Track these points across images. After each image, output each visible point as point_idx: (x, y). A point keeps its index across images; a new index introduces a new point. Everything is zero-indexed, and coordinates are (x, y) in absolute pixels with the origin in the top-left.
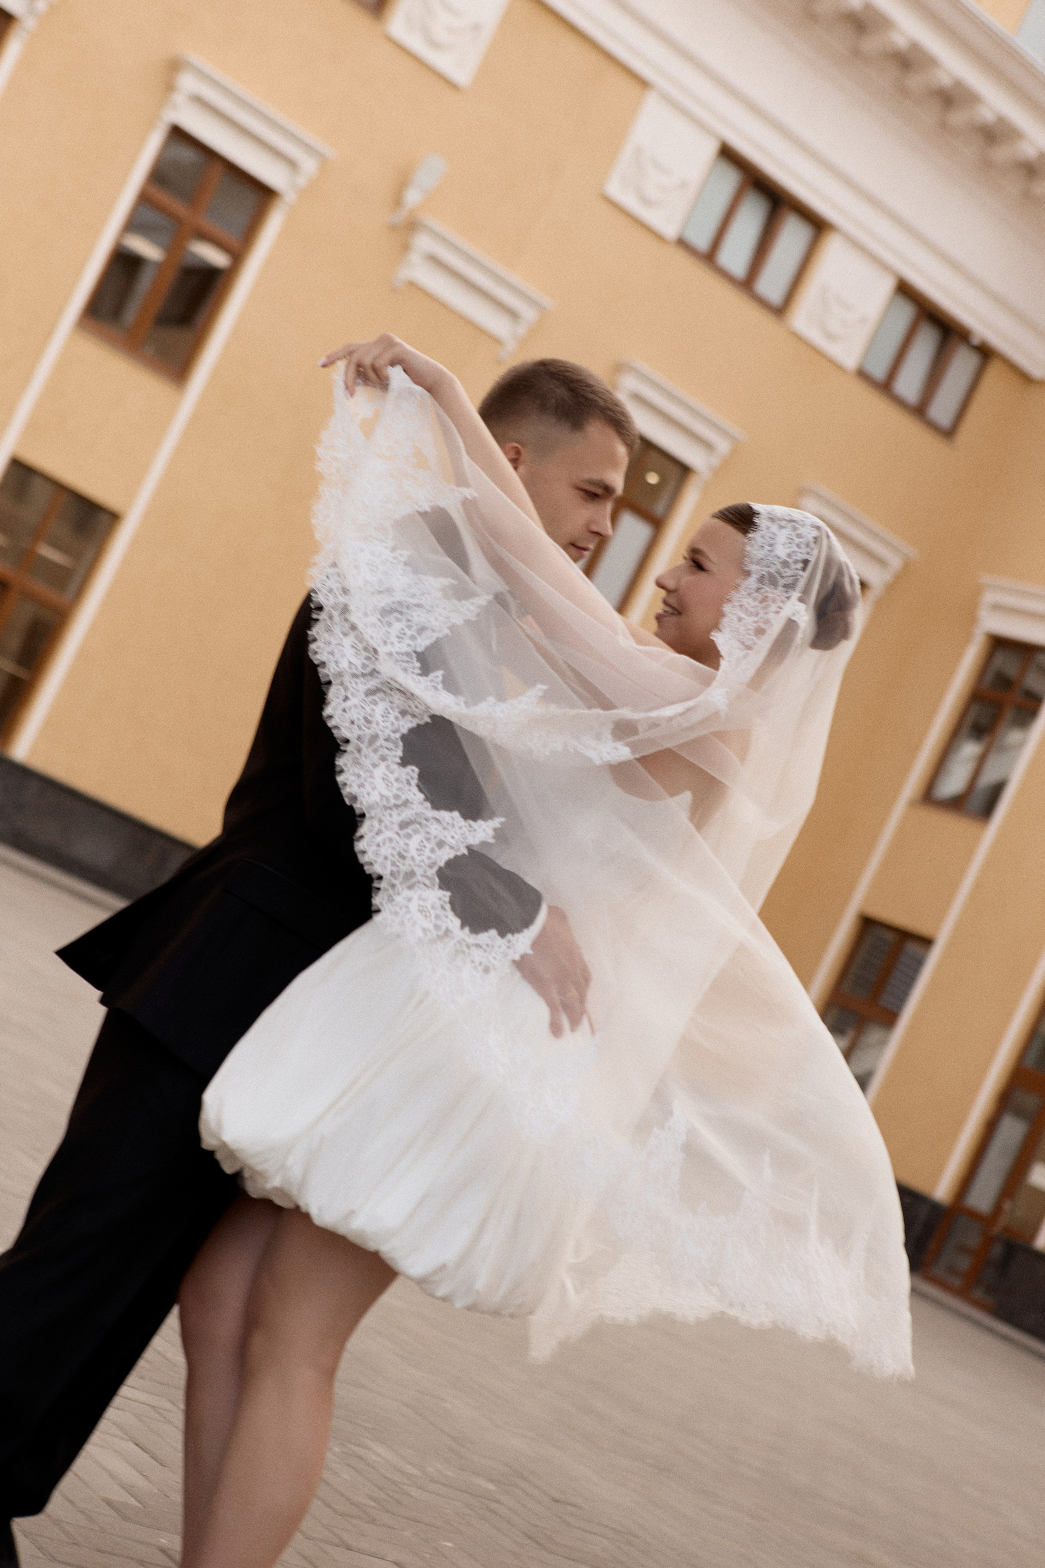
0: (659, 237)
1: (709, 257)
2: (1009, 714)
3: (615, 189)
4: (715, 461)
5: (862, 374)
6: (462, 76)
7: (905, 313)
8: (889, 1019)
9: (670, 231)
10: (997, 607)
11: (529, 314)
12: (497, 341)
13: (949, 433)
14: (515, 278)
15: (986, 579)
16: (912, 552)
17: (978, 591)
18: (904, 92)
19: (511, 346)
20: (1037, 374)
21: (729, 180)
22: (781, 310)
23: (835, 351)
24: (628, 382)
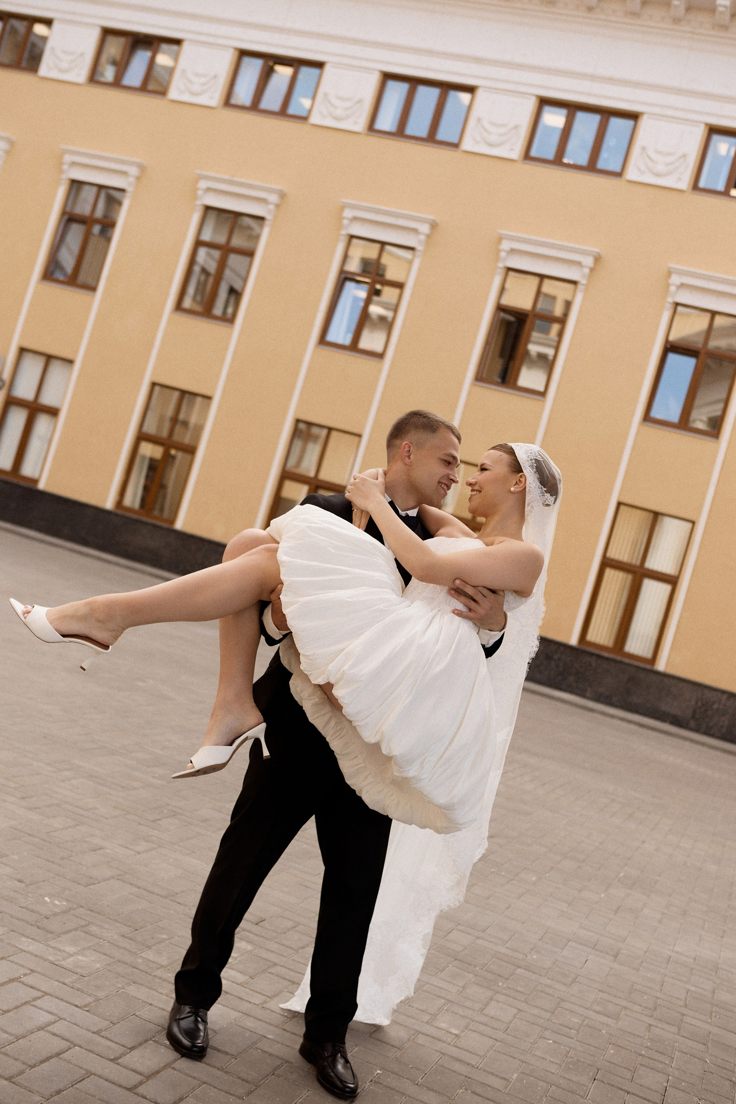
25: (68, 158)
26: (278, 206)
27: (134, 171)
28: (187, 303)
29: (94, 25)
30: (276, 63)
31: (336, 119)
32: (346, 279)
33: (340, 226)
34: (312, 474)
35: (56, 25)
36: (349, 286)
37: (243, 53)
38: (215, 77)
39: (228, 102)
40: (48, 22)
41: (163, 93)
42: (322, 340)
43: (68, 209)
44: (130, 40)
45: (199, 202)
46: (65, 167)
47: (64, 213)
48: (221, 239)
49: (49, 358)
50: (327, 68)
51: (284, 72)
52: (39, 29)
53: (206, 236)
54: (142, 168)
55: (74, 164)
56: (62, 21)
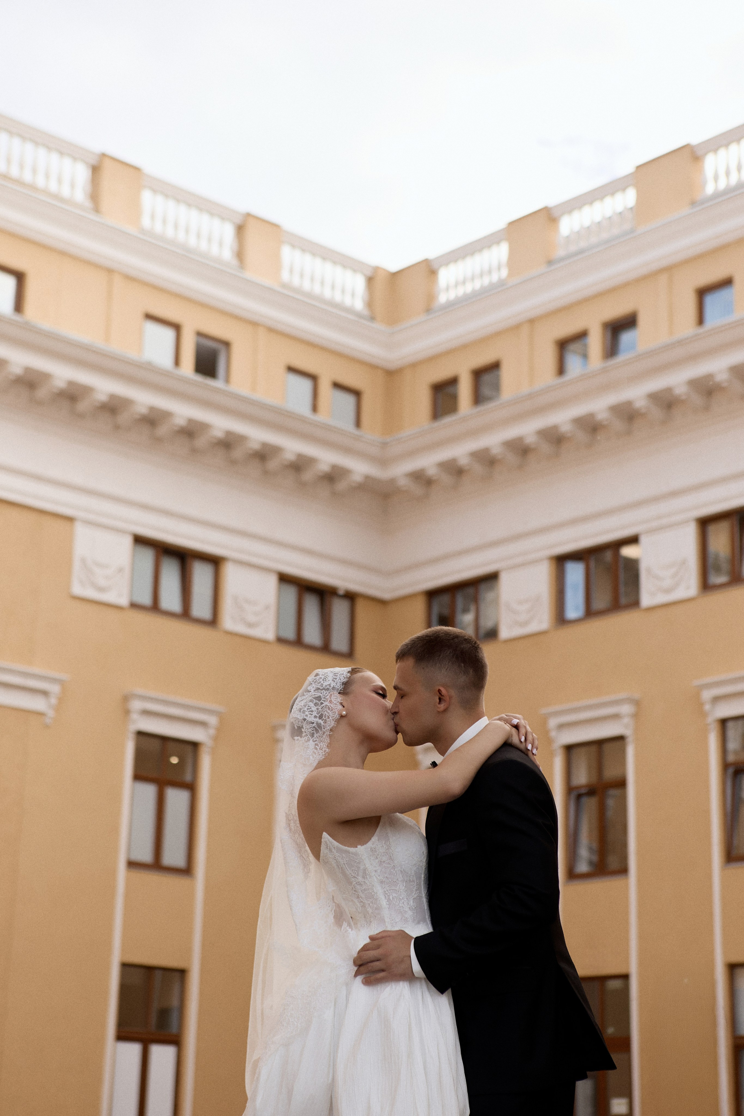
0: (118, 608)
1: (155, 607)
3: (77, 590)
4: (212, 732)
5: (281, 640)
7: (291, 593)
9: (124, 601)
11: (55, 689)
12: (41, 714)
13: (350, 654)
14: (36, 670)
18: (233, 462)
19: (51, 713)
20: (386, 596)
21: (148, 556)
22: (213, 622)
23: (257, 632)
24: (137, 705)
25: (707, 695)
29: (686, 522)
35: (643, 539)
40: (633, 540)
43: (729, 760)
44: (735, 520)
46: (707, 707)
47: (725, 766)
52: (628, 552)
55: (716, 699)
56: (652, 531)
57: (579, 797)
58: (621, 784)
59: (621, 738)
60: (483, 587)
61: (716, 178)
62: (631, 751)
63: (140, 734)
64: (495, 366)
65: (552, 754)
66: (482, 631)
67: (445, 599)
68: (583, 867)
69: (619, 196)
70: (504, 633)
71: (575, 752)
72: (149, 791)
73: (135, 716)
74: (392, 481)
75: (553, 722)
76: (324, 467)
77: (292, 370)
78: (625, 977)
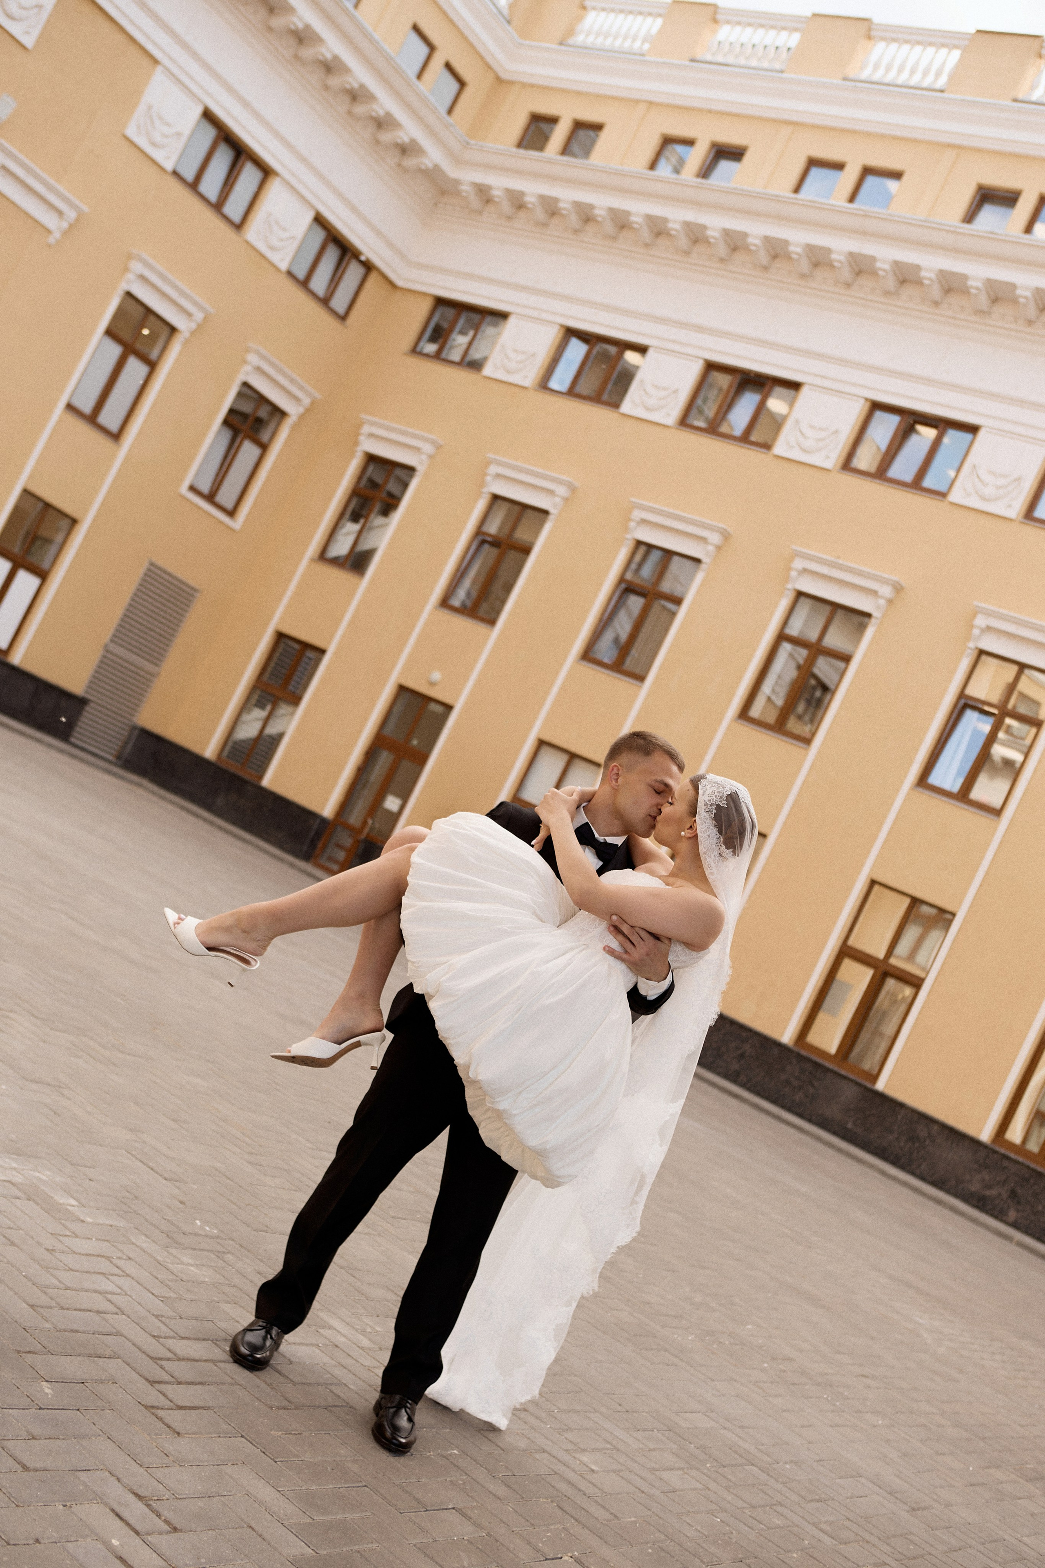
0: (162, 169)
1: (194, 185)
2: (377, 507)
3: (131, 132)
4: (193, 326)
5: (290, 273)
6: (29, 41)
7: (319, 235)
8: (295, 700)
9: (169, 166)
10: (371, 435)
11: (71, 215)
12: (49, 232)
13: (343, 318)
14: (61, 188)
15: (364, 416)
16: (318, 395)
17: (360, 425)
18: (327, 88)
19: (57, 235)
20: (400, 283)
21: (209, 134)
22: (238, 227)
23: (274, 257)
24: (137, 267)
25: (637, 514)
26: (890, 602)
27: (715, 538)
28: (755, 711)
29: (697, 357)
30: (916, 422)
31: (983, 498)
32: (966, 706)
33: (968, 637)
34: (881, 955)
35: (650, 353)
36: (971, 716)
37: (876, 406)
38: (836, 432)
39: (847, 465)
40: (642, 350)
41: (767, 446)
42: (923, 781)
43: (629, 576)
44: (738, 378)
45: (790, 586)
46: (632, 524)
47: (621, 580)
48: (813, 636)
49: (573, 757)
50: (981, 434)
51: (928, 433)
52: (631, 357)
53: (794, 629)
54: (726, 536)
55: (643, 521)
56: (659, 349)
57: (484, 542)
58: (526, 550)
59: (546, 513)
60: (488, 319)
61: (876, 67)
62: (548, 527)
63: (129, 294)
64: (597, 127)
65: (479, 495)
66: (468, 359)
67: (450, 312)
68: (456, 602)
69: (784, 34)
70: (488, 371)
71: (499, 502)
72: (114, 350)
73: (130, 276)
74: (457, 182)
75: (493, 469)
76: (403, 137)
77: (416, 28)
78: (449, 708)
